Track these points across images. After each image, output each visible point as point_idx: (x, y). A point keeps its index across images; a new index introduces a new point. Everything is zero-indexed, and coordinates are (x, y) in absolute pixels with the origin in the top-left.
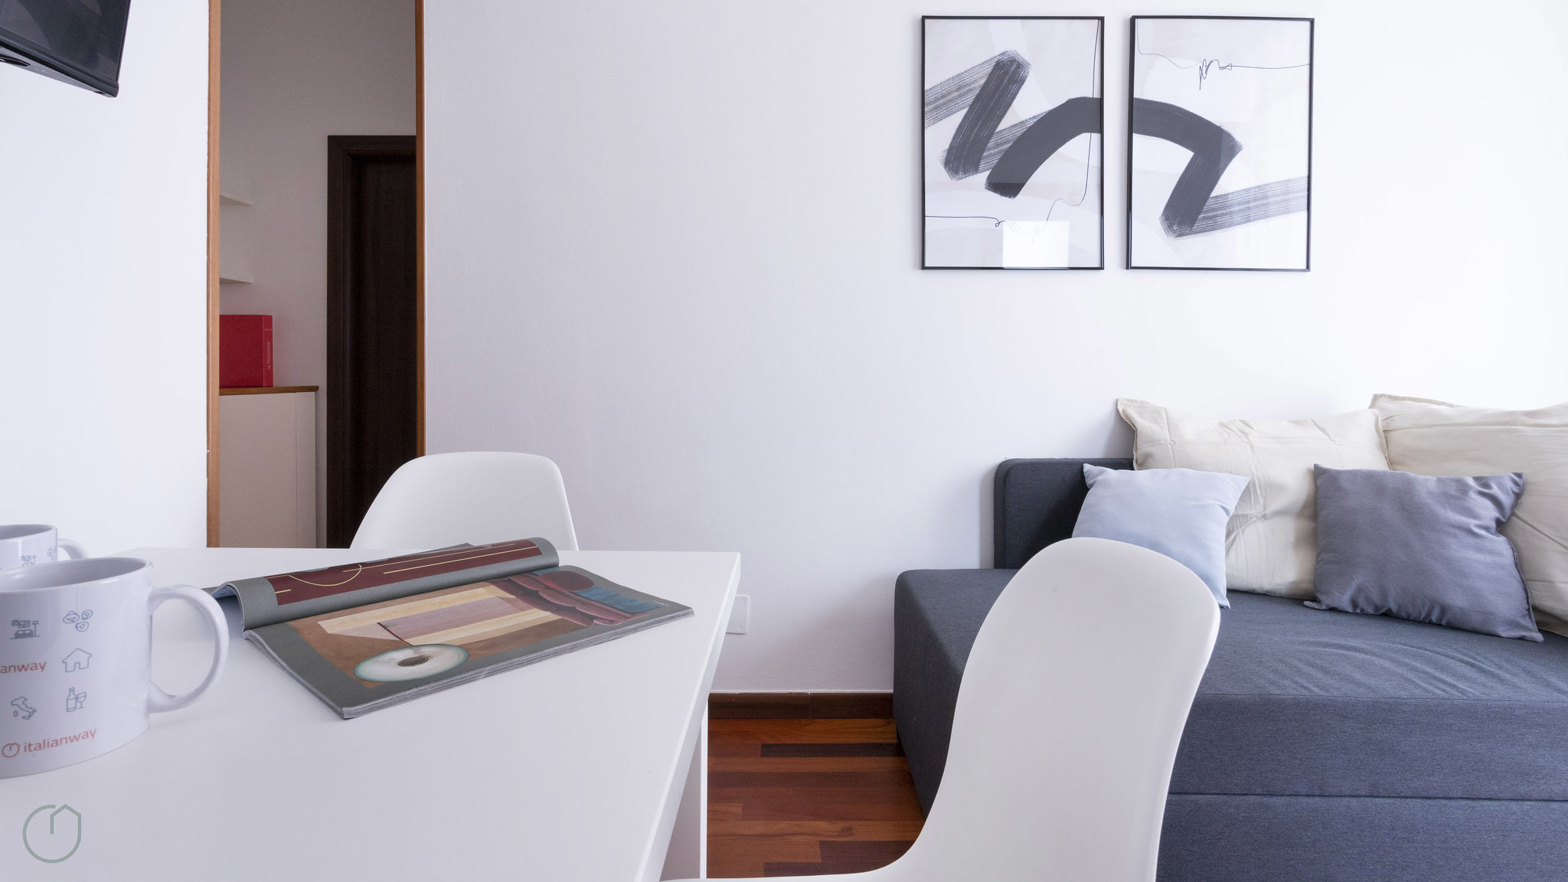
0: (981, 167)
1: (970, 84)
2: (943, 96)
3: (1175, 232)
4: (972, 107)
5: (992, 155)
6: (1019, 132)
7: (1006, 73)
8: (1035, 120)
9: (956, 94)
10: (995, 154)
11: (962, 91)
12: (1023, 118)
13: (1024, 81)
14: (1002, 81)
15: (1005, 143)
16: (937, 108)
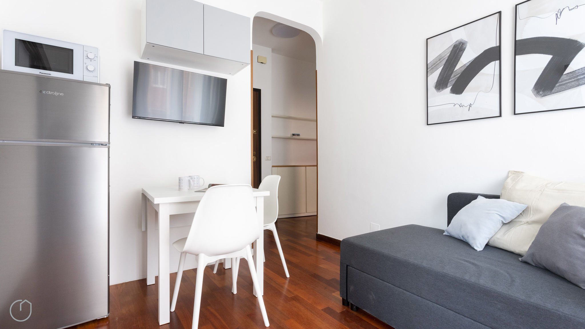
0: (448, 85)
1: (444, 57)
2: (434, 64)
3: (541, 95)
4: (445, 65)
6: (463, 69)
7: (458, 48)
8: (470, 63)
9: (439, 62)
10: (454, 80)
11: (441, 60)
12: (465, 63)
13: (465, 49)
14: (456, 52)
15: (458, 75)
16: (432, 68)
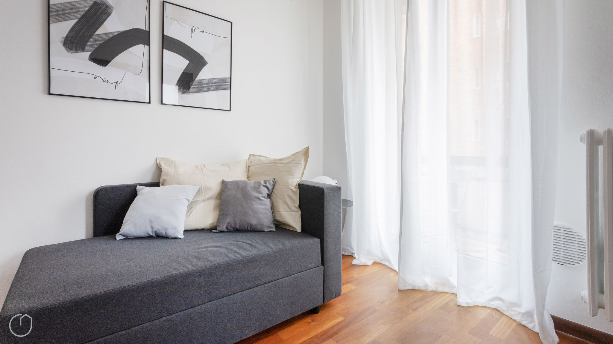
0: (86, 49)
1: (79, 8)
2: (62, 10)
3: (182, 91)
4: (80, 19)
5: (92, 45)
6: (108, 37)
7: (100, 8)
8: (116, 34)
9: (70, 11)
10: (94, 45)
11: (74, 10)
12: (110, 31)
13: (110, 14)
14: (98, 11)
15: (100, 41)
16: (58, 15)
